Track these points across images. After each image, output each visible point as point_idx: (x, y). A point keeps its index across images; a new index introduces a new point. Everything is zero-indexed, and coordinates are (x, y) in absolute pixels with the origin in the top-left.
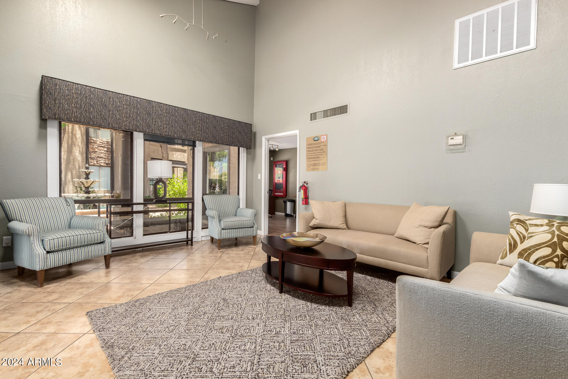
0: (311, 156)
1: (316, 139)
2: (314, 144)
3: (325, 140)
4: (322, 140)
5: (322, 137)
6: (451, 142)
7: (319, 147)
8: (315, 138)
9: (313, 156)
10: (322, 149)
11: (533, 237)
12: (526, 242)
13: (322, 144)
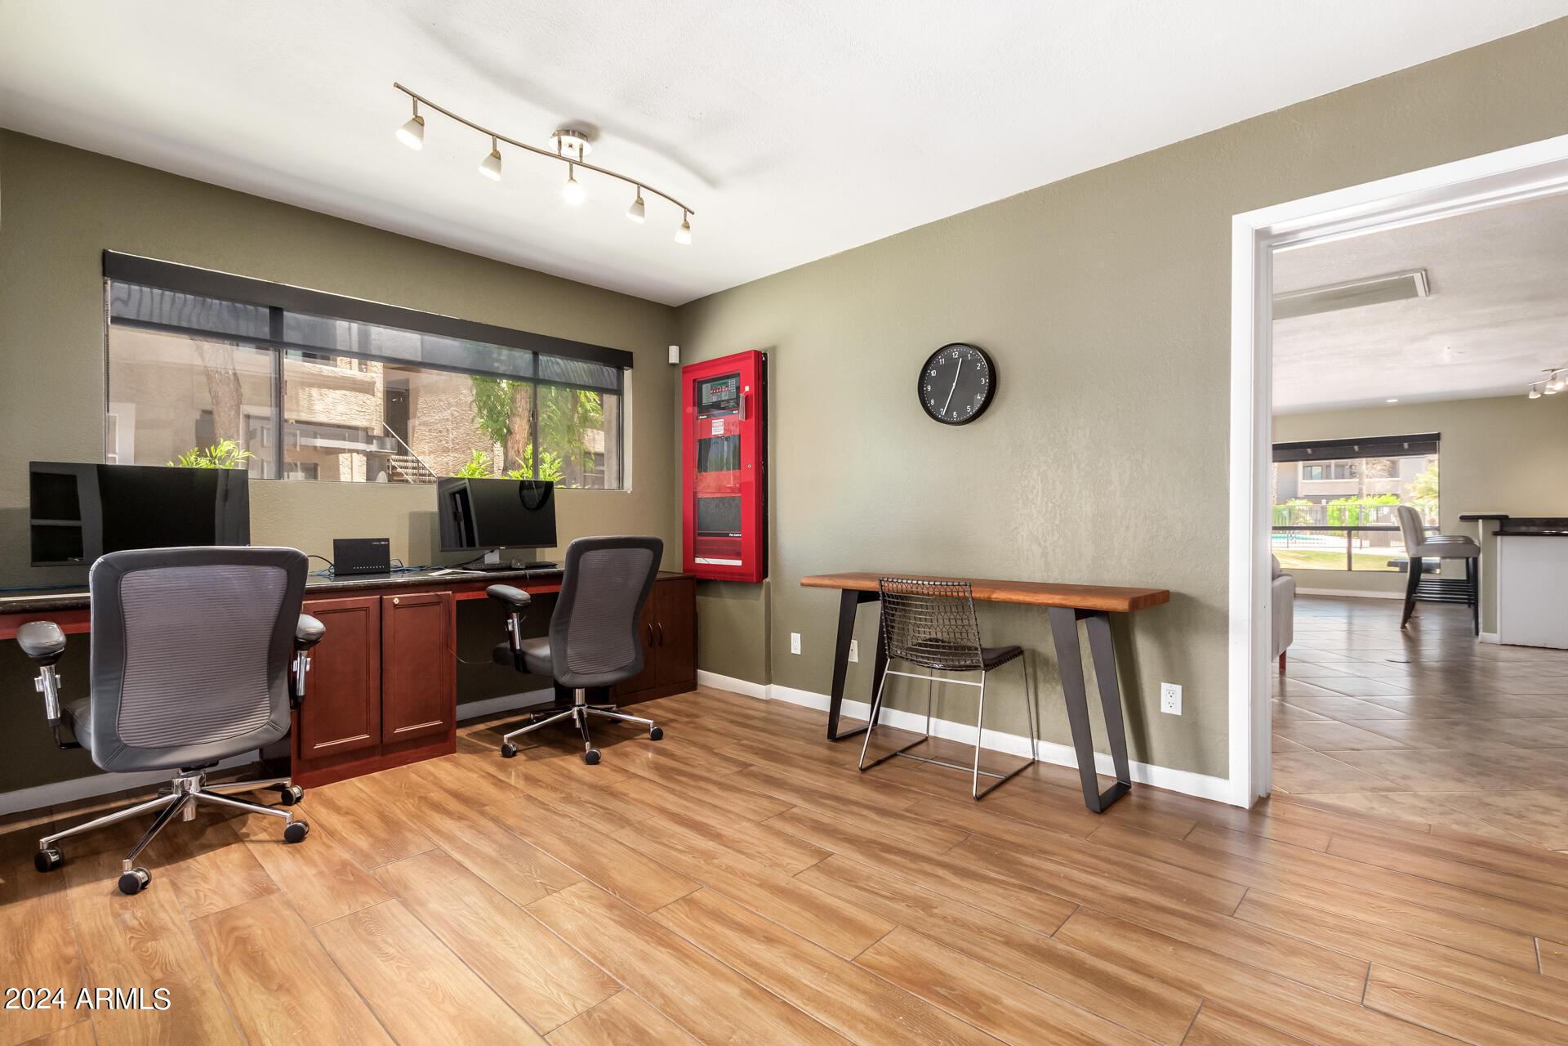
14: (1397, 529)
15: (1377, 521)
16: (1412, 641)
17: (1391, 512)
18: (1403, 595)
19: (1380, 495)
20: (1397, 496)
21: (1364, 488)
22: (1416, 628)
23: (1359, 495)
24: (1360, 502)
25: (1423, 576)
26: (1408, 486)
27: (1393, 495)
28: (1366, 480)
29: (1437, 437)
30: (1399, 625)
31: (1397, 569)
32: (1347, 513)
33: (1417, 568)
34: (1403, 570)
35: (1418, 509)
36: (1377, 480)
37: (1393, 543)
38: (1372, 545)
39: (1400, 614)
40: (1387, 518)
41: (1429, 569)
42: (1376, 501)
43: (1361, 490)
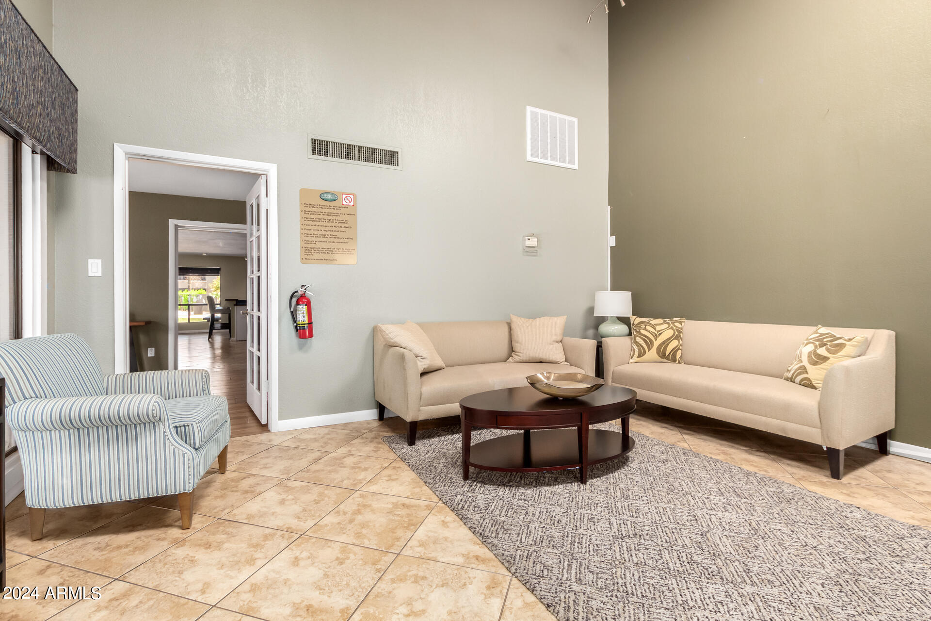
0: (316, 232)
1: (329, 198)
2: (321, 207)
3: (352, 203)
4: (344, 203)
5: (344, 196)
6: (528, 243)
7: (338, 215)
8: (325, 195)
9: (319, 233)
10: (346, 222)
11: (662, 334)
12: (658, 339)
13: (343, 211)
14: (207, 305)
15: (197, 302)
16: (212, 344)
17: (203, 297)
18: (208, 331)
19: (198, 289)
20: (205, 289)
21: (191, 285)
22: (212, 340)
23: (188, 289)
24: (189, 293)
25: (215, 322)
26: (210, 285)
27: (204, 289)
28: (192, 281)
29: (219, 269)
30: (207, 340)
31: (206, 321)
32: (183, 298)
33: (213, 320)
34: (208, 321)
35: (214, 296)
36: (196, 281)
37: (204, 313)
38: (195, 314)
39: (207, 336)
40: (201, 300)
41: (217, 320)
42: (197, 292)
43: (189, 286)
